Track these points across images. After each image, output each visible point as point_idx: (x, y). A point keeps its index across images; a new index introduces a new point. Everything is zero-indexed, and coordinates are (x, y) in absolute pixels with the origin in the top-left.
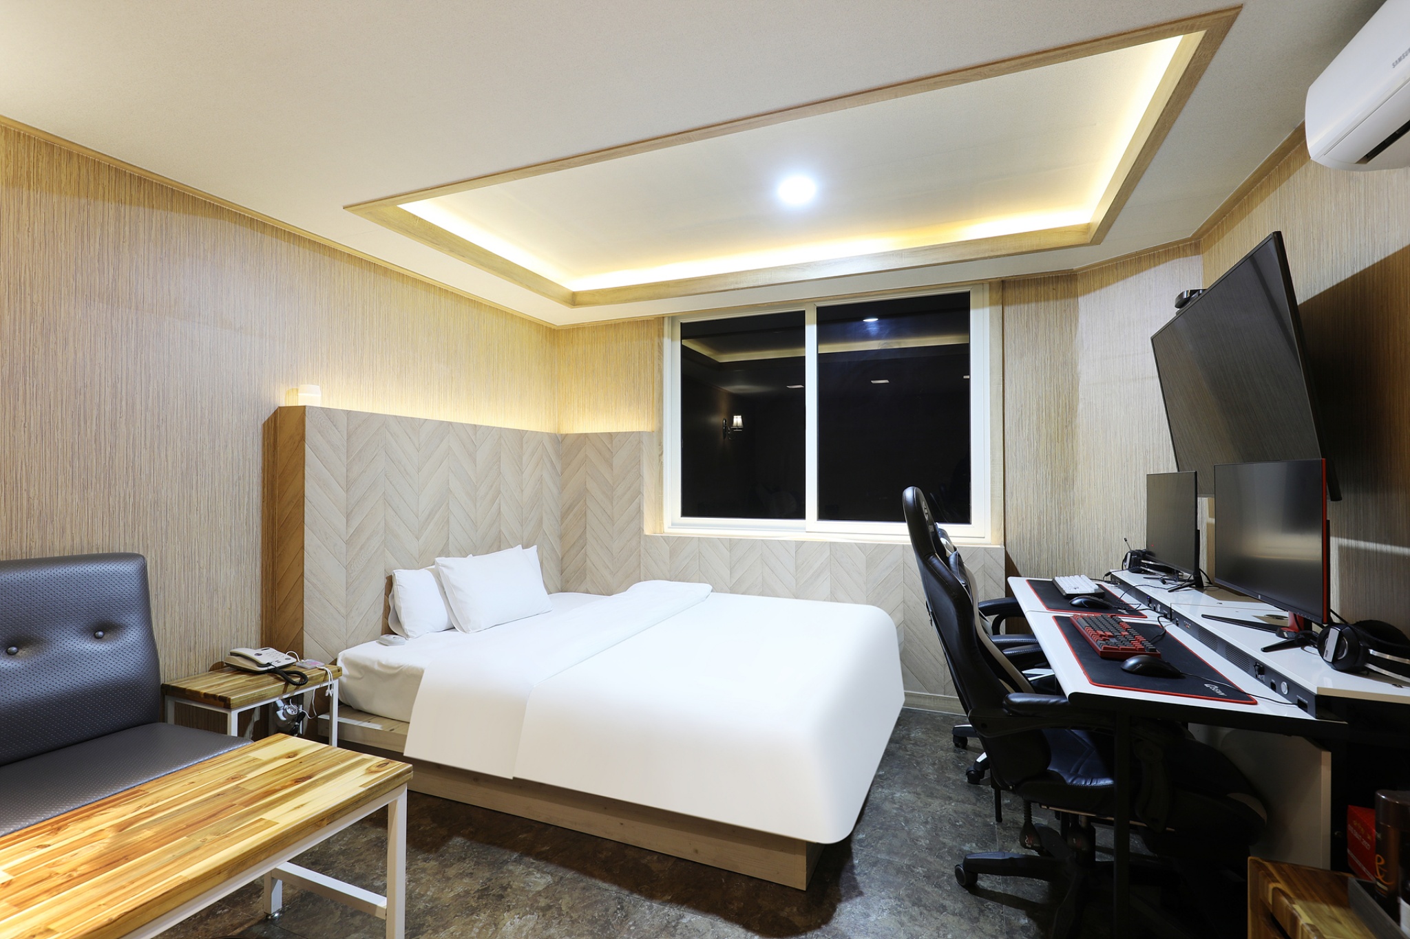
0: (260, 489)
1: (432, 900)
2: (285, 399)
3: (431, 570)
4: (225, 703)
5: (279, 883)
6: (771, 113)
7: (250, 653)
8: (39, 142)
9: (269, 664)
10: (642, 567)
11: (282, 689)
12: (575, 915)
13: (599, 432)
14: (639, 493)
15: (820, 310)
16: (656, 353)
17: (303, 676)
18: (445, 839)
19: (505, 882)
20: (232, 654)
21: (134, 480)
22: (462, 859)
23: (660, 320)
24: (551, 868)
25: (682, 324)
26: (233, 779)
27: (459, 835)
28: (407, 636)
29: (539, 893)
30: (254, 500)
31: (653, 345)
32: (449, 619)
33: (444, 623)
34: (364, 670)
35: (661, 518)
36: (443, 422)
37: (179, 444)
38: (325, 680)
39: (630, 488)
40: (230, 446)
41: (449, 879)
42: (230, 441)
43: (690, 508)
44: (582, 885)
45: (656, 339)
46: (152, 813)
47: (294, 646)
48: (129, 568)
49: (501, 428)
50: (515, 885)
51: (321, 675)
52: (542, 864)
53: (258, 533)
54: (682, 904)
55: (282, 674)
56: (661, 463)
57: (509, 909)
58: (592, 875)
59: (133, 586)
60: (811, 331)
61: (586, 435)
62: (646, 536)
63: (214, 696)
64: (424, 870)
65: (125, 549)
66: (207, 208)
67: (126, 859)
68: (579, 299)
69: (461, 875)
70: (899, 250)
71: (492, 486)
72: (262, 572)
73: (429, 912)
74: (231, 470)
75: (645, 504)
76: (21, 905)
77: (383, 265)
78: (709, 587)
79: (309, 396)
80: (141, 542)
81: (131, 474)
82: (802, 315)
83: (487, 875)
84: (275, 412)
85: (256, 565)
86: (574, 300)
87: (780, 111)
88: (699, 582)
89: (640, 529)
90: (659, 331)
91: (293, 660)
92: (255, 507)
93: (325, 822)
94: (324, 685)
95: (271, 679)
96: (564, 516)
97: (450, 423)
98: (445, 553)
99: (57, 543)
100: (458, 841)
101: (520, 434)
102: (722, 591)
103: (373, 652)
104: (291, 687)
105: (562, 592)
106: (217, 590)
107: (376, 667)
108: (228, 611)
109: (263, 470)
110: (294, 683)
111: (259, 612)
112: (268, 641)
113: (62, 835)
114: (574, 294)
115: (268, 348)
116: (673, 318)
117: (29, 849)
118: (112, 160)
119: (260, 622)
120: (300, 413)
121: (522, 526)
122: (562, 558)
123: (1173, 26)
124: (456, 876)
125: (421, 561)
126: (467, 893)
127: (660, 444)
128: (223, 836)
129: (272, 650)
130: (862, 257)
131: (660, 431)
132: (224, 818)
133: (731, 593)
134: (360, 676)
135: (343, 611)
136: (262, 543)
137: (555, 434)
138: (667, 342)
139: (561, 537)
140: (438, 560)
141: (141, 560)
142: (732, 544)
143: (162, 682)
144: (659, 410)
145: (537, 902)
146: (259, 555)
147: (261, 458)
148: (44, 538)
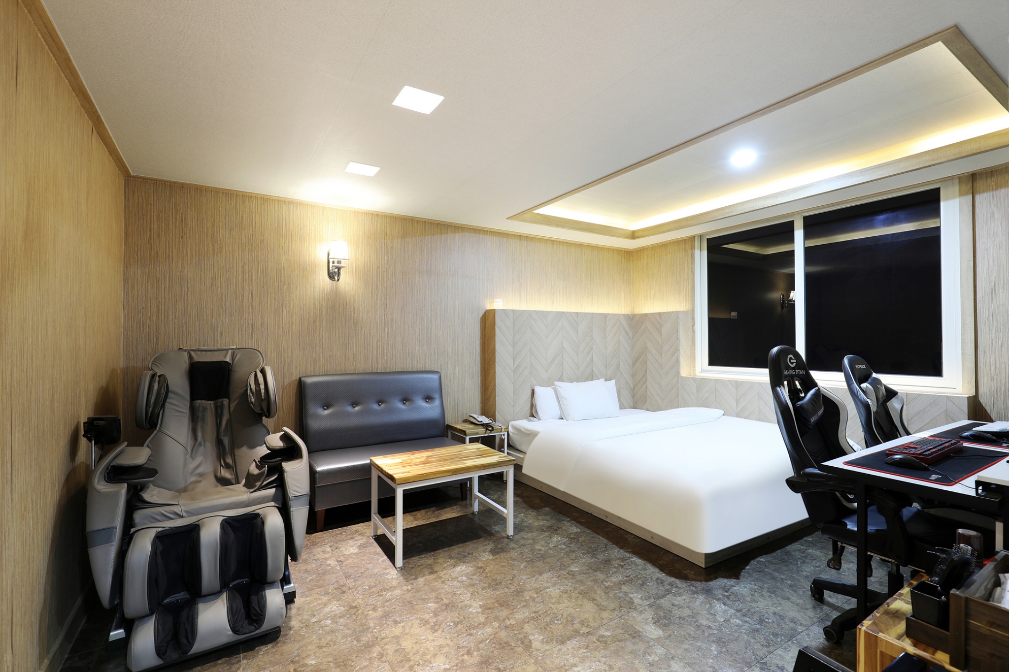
0: (480, 346)
1: (529, 524)
2: (489, 307)
3: (553, 388)
4: (464, 432)
5: (477, 500)
6: (678, 146)
7: (475, 416)
9: (481, 422)
10: (679, 396)
11: (485, 431)
12: (583, 544)
13: (653, 312)
14: (677, 350)
15: (805, 218)
16: (690, 260)
17: (493, 428)
18: (542, 507)
19: (560, 526)
20: (470, 416)
21: (437, 342)
22: (546, 515)
23: (692, 238)
24: (582, 527)
25: (707, 239)
26: (459, 452)
27: (548, 507)
28: (539, 419)
29: (572, 533)
30: (478, 351)
31: (688, 255)
32: (560, 413)
33: (558, 417)
34: (518, 430)
35: (694, 366)
36: (559, 312)
37: (451, 328)
38: (501, 432)
39: (672, 346)
40: (469, 328)
41: (538, 519)
42: (468, 326)
43: (714, 360)
44: (592, 536)
45: (690, 251)
46: (436, 455)
47: (492, 417)
48: (436, 377)
49: (592, 313)
50: (563, 528)
51: (500, 429)
52: (578, 525)
54: (635, 554)
55: (486, 426)
56: (694, 331)
57: (558, 534)
58: (598, 534)
59: (437, 384)
60: (799, 234)
61: (646, 314)
62: (682, 377)
63: (461, 430)
64: (530, 514)
65: (434, 369)
67: (428, 463)
68: (636, 234)
69: (544, 520)
70: (850, 173)
71: (587, 345)
72: (481, 383)
73: (527, 526)
74: (469, 338)
75: (681, 357)
76: (404, 467)
77: (531, 236)
78: (722, 412)
79: (498, 304)
80: (439, 368)
82: (791, 223)
83: (554, 522)
84: (485, 312)
85: (478, 380)
86: (633, 235)
87: (683, 144)
88: (716, 408)
89: (678, 373)
90: (691, 246)
91: (491, 422)
92: (478, 354)
93: (482, 468)
94: (501, 433)
95: (482, 427)
96: (634, 363)
97: (563, 312)
98: (561, 379)
100: (547, 509)
101: (605, 316)
102: (730, 415)
103: (525, 424)
104: (488, 431)
105: (634, 408)
107: (523, 430)
108: (468, 398)
109: (481, 338)
110: (489, 430)
111: (480, 400)
112: (484, 413)
113: (414, 455)
114: (634, 232)
116: (701, 237)
117: (407, 457)
119: (480, 405)
120: (493, 312)
121: (606, 368)
122: (633, 389)
123: (919, 44)
124: (542, 519)
125: (549, 383)
126: (543, 525)
127: (693, 319)
128: (452, 464)
129: (484, 417)
130: (839, 177)
131: (693, 310)
132: (454, 460)
133: (737, 417)
134: (517, 433)
135: (512, 403)
137: (628, 315)
138: (697, 252)
139: (633, 376)
140: (555, 383)
141: (439, 374)
142: (738, 384)
143: (446, 424)
144: (692, 297)
145: (570, 535)
147: (480, 333)
148: (412, 364)
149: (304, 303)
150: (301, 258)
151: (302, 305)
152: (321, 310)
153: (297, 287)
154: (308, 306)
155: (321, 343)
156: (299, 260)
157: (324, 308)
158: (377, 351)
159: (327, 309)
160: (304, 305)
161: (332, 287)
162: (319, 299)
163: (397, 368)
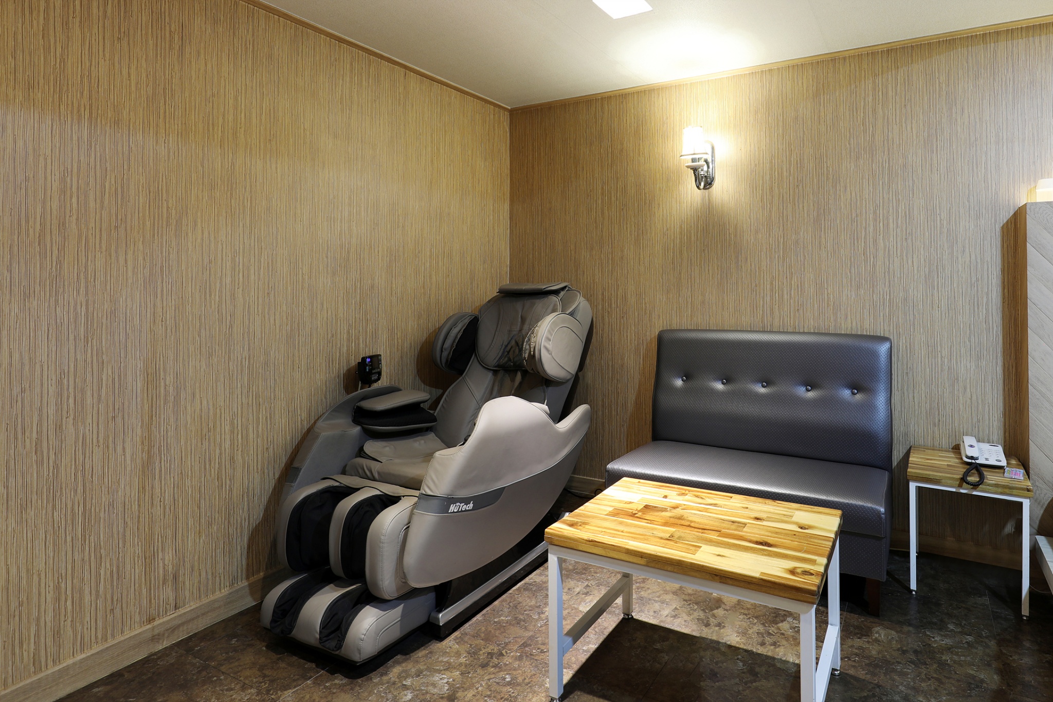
0: (1000, 289)
8: (828, 60)
21: (889, 281)
30: (994, 300)
37: (922, 252)
40: (967, 250)
42: (967, 246)
53: (999, 333)
65: (884, 334)
66: (941, 46)
72: (1004, 371)
74: (969, 272)
80: (895, 330)
81: (887, 277)
85: (997, 363)
91: (1004, 463)
92: (994, 307)
99: (843, 325)
106: (958, 379)
108: (969, 400)
109: (1003, 271)
111: (1002, 409)
115: (1005, 151)
118: (868, 49)
119: (1003, 419)
136: (1004, 343)
141: (889, 344)
146: (1000, 355)
147: (1000, 260)
148: (836, 320)
149: (668, 226)
150: (664, 164)
151: (665, 229)
152: (689, 235)
153: (659, 205)
154: (673, 230)
155: (690, 283)
156: (662, 167)
157: (692, 232)
158: (771, 297)
159: (697, 232)
160: (667, 230)
161: (703, 199)
162: (687, 218)
163: (806, 326)
